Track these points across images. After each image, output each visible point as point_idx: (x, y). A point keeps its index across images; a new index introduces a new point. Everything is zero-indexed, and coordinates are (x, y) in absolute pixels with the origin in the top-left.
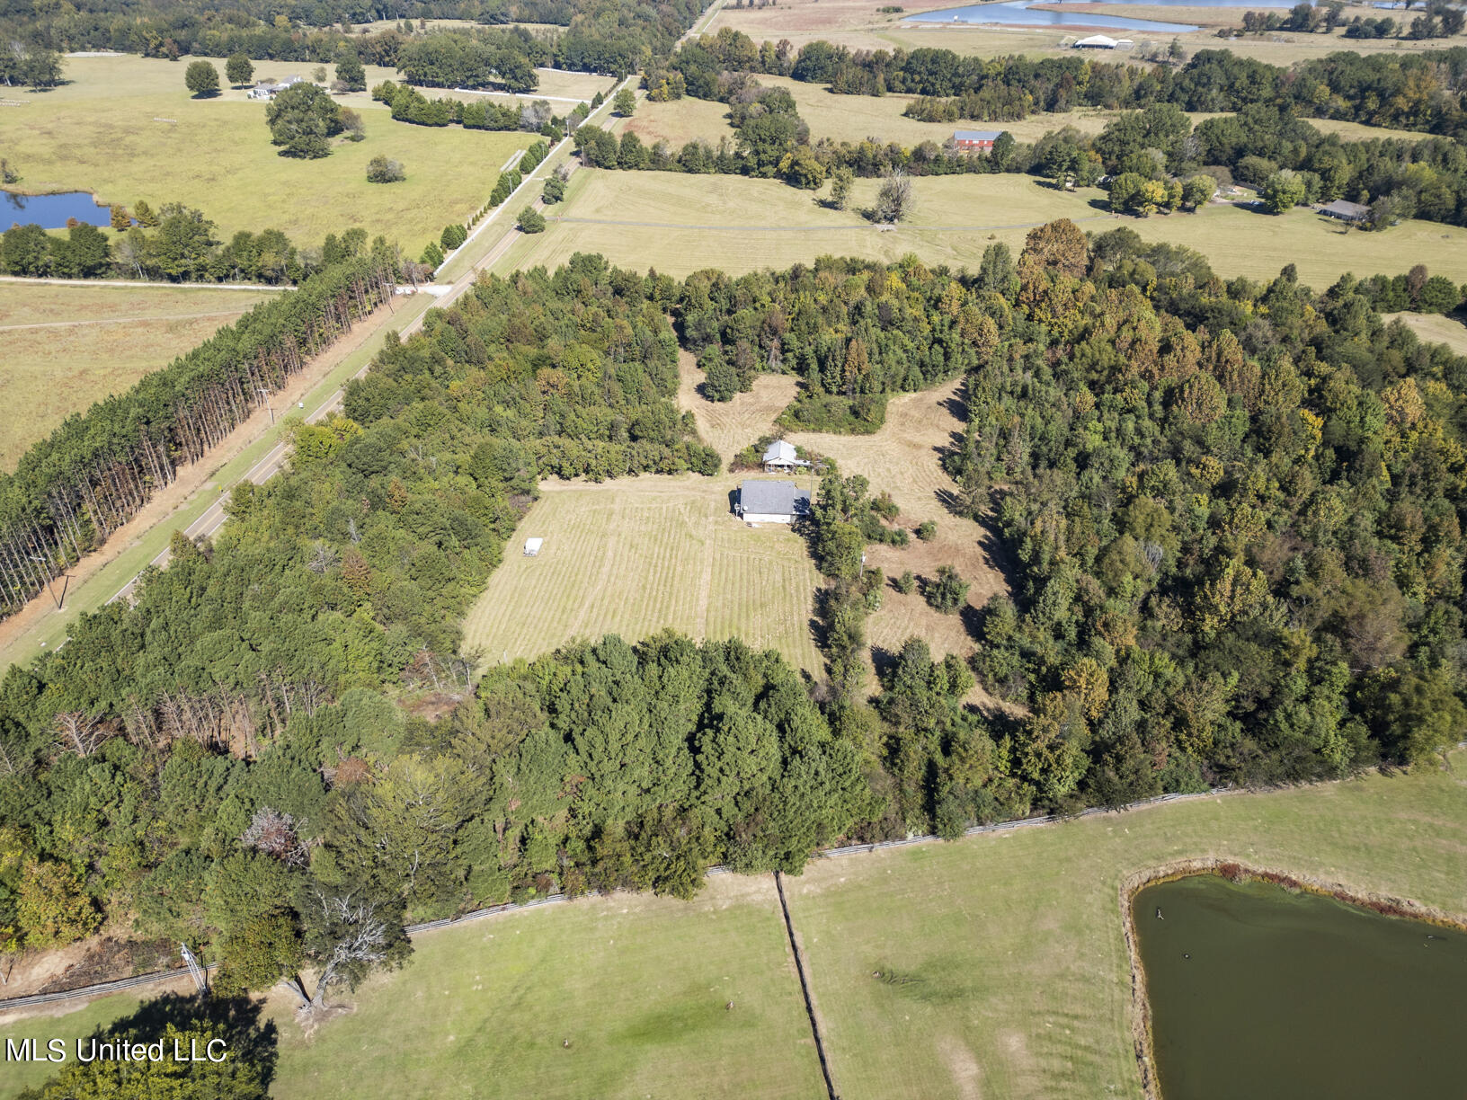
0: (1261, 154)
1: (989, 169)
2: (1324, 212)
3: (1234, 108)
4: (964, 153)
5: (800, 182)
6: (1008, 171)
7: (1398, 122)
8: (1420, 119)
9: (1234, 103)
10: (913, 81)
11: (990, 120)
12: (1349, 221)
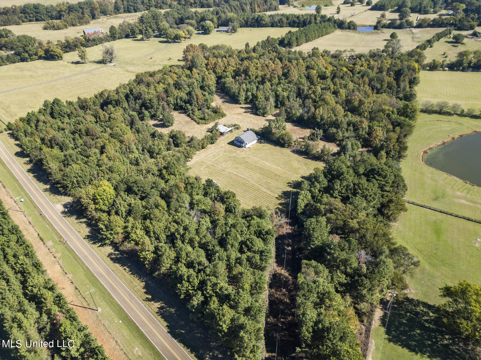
0: (189, 19)
1: (112, 39)
2: (217, 31)
3: (147, 9)
4: (101, 36)
5: (55, 58)
6: (119, 39)
7: (192, 6)
8: (197, 5)
9: (147, 8)
10: (30, 17)
11: (80, 25)
12: (227, 32)
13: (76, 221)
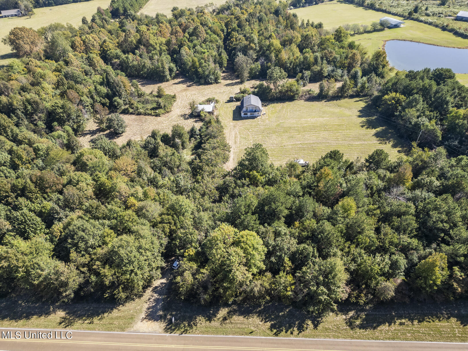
13: (215, 323)
